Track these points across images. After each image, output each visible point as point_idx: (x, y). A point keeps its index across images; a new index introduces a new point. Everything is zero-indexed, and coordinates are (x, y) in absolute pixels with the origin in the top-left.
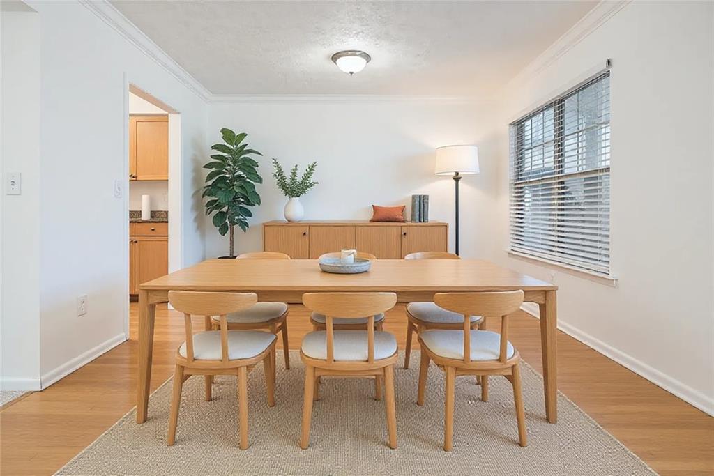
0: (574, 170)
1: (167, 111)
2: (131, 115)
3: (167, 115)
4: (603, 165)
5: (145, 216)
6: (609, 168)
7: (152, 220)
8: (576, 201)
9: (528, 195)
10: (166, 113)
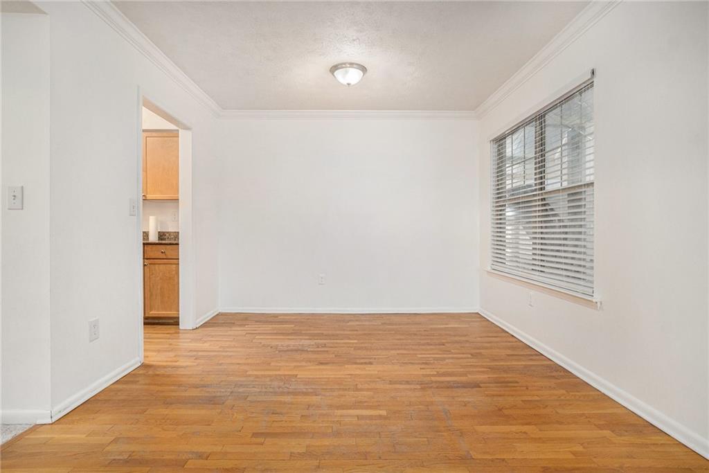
0: (558, 186)
1: (178, 126)
2: (144, 131)
3: (178, 130)
4: (588, 180)
5: (153, 238)
6: (593, 183)
7: (160, 242)
8: (559, 218)
9: (510, 213)
10: (177, 128)
